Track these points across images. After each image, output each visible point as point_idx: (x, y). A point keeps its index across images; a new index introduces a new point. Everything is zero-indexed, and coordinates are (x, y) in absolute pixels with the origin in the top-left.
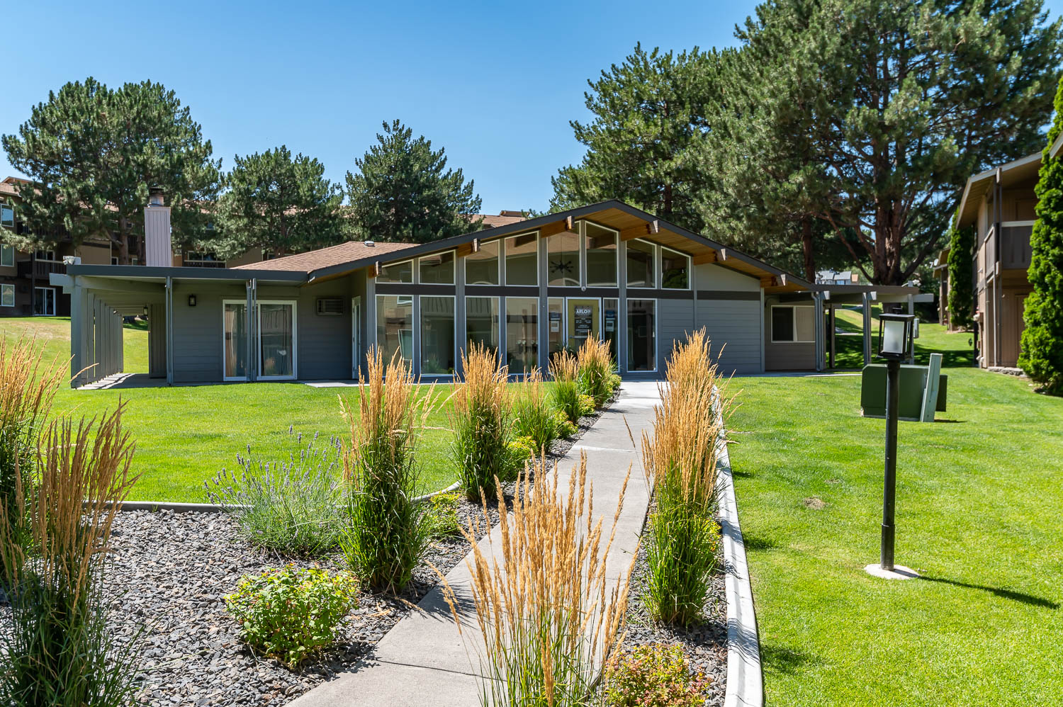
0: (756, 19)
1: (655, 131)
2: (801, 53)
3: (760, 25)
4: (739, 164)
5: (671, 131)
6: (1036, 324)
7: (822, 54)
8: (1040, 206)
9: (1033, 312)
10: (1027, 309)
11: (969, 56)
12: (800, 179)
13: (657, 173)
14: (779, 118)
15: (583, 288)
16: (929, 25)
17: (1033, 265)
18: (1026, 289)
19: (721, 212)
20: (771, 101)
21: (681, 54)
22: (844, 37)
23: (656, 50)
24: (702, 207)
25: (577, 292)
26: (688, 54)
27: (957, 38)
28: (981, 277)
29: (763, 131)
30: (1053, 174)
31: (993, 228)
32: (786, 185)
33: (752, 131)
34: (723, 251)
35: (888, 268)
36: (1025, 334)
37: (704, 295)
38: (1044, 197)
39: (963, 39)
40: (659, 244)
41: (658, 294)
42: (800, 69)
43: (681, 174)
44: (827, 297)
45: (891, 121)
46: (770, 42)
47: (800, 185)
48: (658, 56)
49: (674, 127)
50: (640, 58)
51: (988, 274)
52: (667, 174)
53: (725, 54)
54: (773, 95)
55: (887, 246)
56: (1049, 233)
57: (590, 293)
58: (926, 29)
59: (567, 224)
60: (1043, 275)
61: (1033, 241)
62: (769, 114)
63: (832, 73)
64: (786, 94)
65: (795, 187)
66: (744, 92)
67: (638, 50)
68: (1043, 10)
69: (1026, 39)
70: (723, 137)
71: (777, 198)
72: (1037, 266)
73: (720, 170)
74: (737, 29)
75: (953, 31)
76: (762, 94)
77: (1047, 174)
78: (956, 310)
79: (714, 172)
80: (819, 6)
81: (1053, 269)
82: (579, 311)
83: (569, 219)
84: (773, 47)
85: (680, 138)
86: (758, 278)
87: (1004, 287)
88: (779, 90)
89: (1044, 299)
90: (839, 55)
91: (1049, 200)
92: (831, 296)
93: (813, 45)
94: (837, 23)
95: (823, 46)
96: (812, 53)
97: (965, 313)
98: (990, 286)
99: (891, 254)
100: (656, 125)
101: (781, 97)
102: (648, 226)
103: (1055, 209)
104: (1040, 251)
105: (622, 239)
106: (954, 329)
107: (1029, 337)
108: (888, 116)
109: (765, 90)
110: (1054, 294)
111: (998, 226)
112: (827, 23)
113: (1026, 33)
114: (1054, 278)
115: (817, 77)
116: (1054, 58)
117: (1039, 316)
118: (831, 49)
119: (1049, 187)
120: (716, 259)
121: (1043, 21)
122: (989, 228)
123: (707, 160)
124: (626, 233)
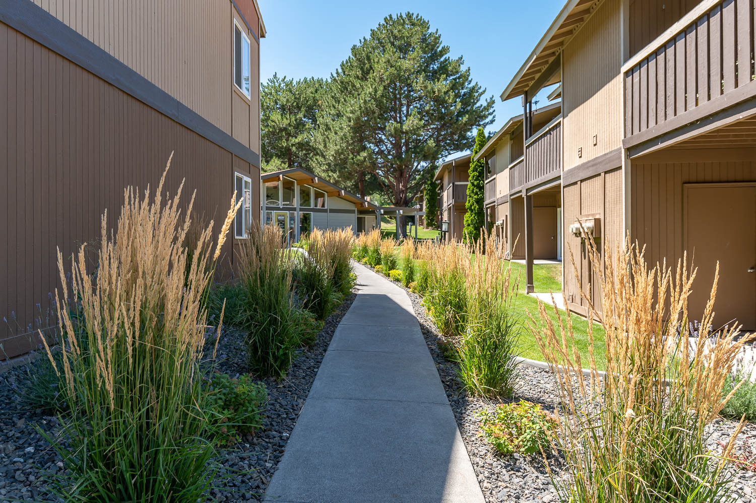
0: (340, 71)
1: (286, 122)
2: (365, 93)
3: (342, 74)
4: (336, 146)
5: (294, 122)
6: (469, 225)
7: (376, 96)
8: (470, 178)
9: (467, 221)
10: (465, 219)
11: (439, 101)
12: (365, 154)
13: (288, 144)
14: (355, 124)
15: (281, 207)
16: (423, 85)
17: (467, 202)
18: (465, 211)
19: (324, 168)
20: (351, 115)
21: (298, 81)
22: (384, 86)
23: (285, 77)
24: (314, 165)
25: (278, 209)
26: (301, 81)
27: (434, 92)
28: (445, 205)
29: (346, 129)
30: (475, 166)
31: (451, 185)
32: (358, 157)
33: (341, 128)
34: (343, 191)
35: (401, 198)
36: (464, 229)
37: (332, 211)
38: (472, 175)
39: (437, 93)
40: (313, 187)
41: (313, 210)
42: (365, 102)
43: (301, 146)
44: (382, 213)
45: (406, 130)
46: (349, 84)
47: (365, 158)
48: (285, 80)
49: (296, 120)
50: (275, 81)
51: (449, 203)
52: (293, 145)
53: (318, 81)
54: (352, 112)
55: (401, 187)
56: (473, 189)
57: (284, 209)
58: (421, 87)
59: (279, 178)
60: (471, 206)
61: (468, 192)
62: (350, 121)
63: (380, 104)
64: (359, 113)
65: (362, 158)
66: (334, 107)
67: (275, 76)
68: (470, 79)
69: (462, 92)
70: (326, 131)
71: (354, 163)
72: (469, 203)
73: (325, 146)
74: (332, 75)
75: (432, 89)
76: (346, 111)
77: (473, 166)
78: (428, 218)
79: (321, 147)
80: (373, 71)
81: (475, 204)
82: (279, 218)
83: (281, 176)
84: (350, 87)
85: (299, 126)
86: (354, 203)
87: (456, 209)
88: (355, 111)
89: (472, 215)
90: (382, 96)
91: (474, 176)
92: (384, 212)
93: (371, 90)
94: (381, 80)
95: (376, 91)
96: (370, 94)
97: (432, 220)
98: (450, 209)
99: (403, 191)
100: (287, 119)
101: (356, 114)
102: (312, 180)
103: (475, 180)
104: (470, 196)
105: (298, 185)
106: (427, 228)
107: (466, 231)
108: (405, 128)
109: (348, 110)
110: (475, 214)
111: (453, 184)
112: (377, 79)
113: (462, 89)
114: (475, 207)
115: (373, 106)
116: (474, 101)
117: (470, 222)
118: (379, 93)
119: (473, 171)
120: (339, 195)
121: (469, 84)
122: (449, 185)
123: (315, 140)
124: (300, 182)
